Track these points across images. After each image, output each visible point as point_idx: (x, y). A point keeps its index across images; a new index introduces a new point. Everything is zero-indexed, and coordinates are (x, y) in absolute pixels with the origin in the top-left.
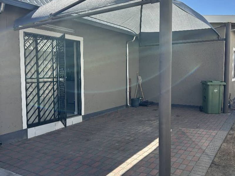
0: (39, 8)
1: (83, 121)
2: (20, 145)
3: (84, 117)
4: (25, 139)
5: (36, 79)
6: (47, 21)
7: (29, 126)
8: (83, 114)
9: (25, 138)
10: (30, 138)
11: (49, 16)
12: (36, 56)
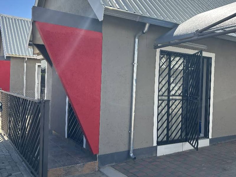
0: (180, 25)
1: (210, 144)
2: (151, 162)
3: (211, 141)
4: (154, 157)
5: (167, 97)
6: (193, 38)
7: (159, 143)
8: (210, 137)
9: (154, 155)
10: (159, 156)
11: (194, 33)
12: (169, 73)
